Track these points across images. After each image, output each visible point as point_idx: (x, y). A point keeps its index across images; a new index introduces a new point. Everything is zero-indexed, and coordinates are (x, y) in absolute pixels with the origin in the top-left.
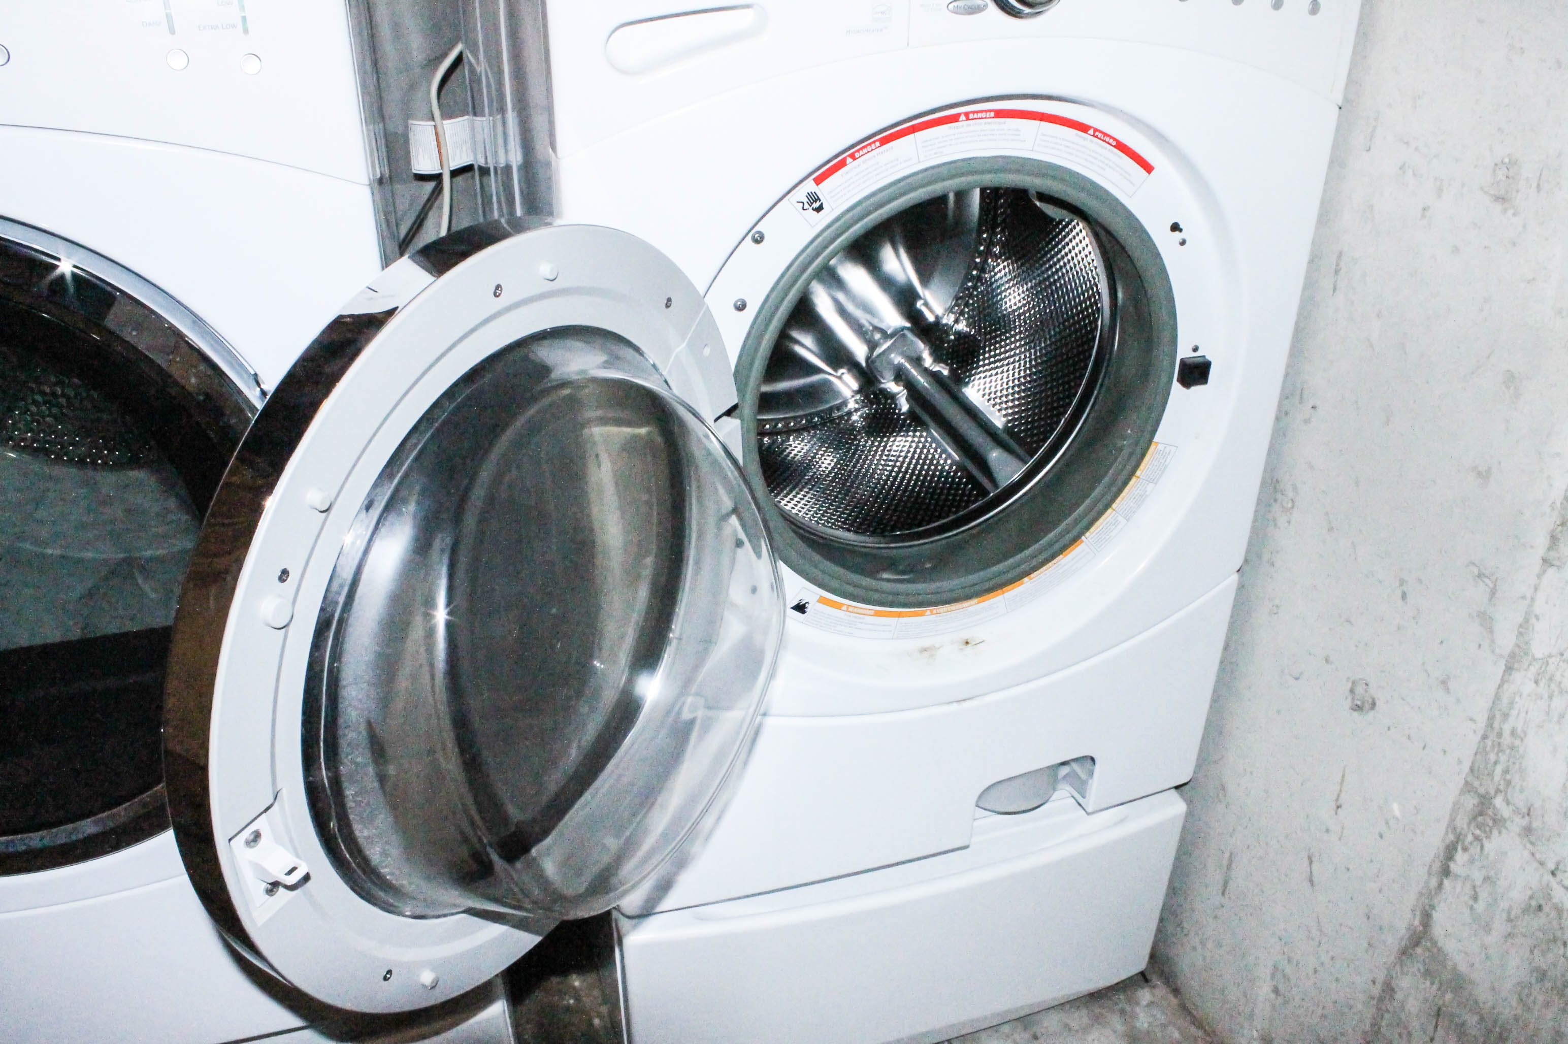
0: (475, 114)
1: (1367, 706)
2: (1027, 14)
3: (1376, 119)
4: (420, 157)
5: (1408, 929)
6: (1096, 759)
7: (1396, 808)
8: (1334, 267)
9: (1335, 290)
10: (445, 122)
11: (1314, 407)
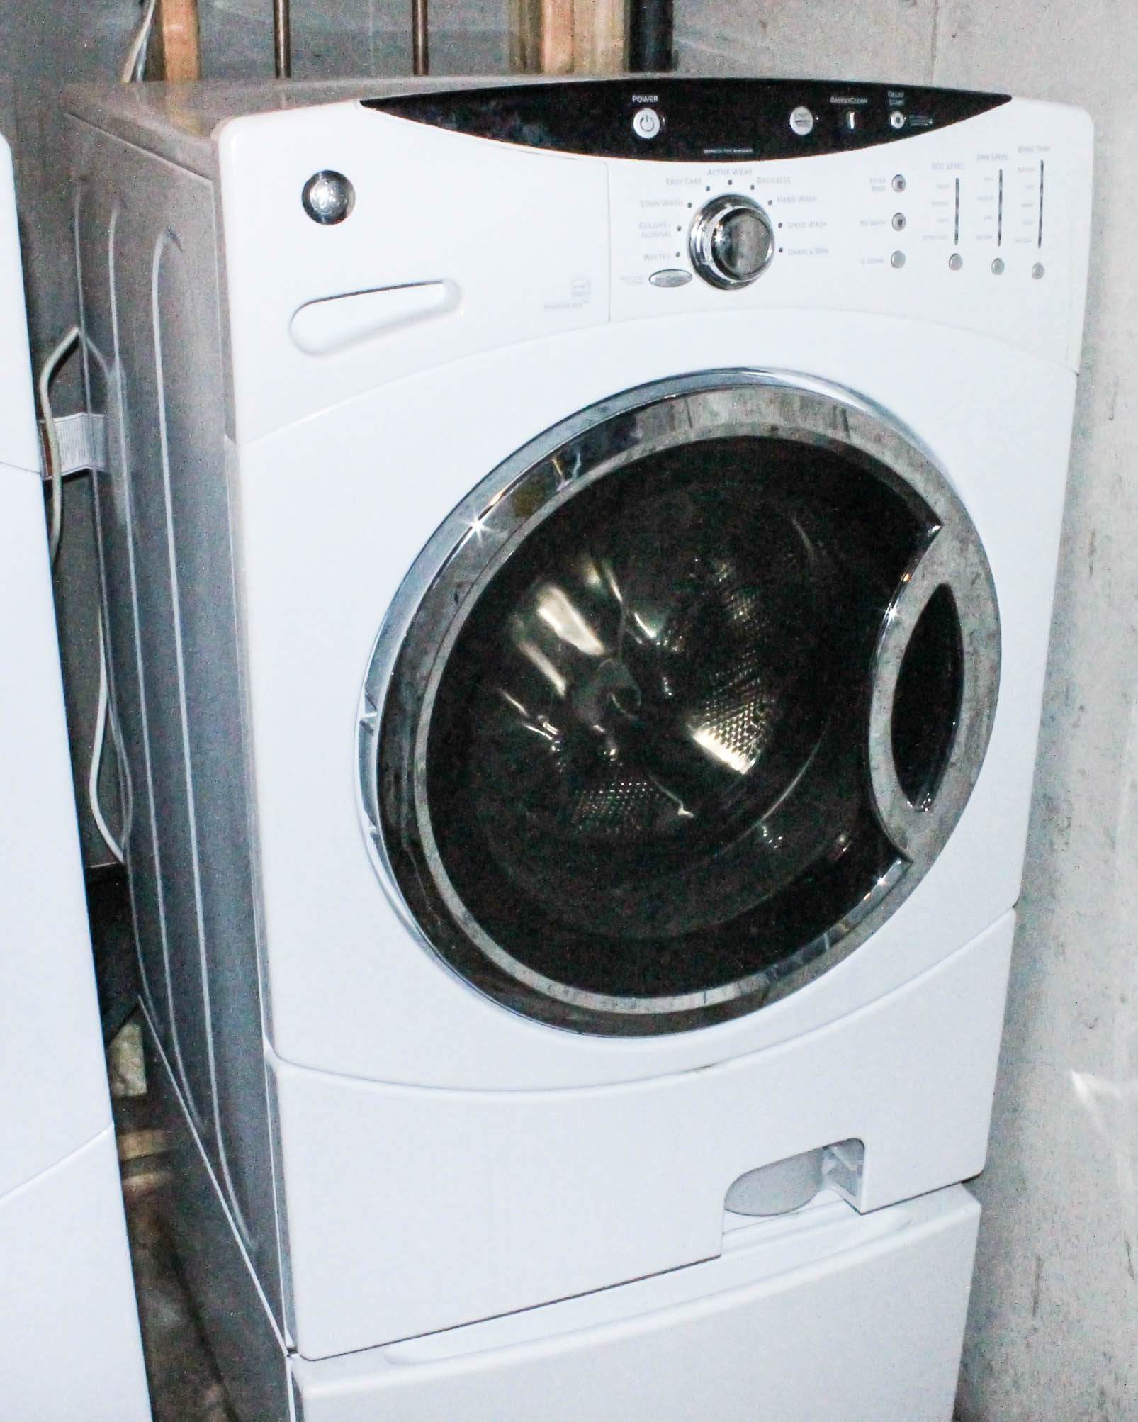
0: (94, 410)
2: (734, 285)
3: (1116, 386)
6: (866, 1143)
8: (1089, 546)
9: (1091, 573)
10: (56, 420)
11: (1082, 708)
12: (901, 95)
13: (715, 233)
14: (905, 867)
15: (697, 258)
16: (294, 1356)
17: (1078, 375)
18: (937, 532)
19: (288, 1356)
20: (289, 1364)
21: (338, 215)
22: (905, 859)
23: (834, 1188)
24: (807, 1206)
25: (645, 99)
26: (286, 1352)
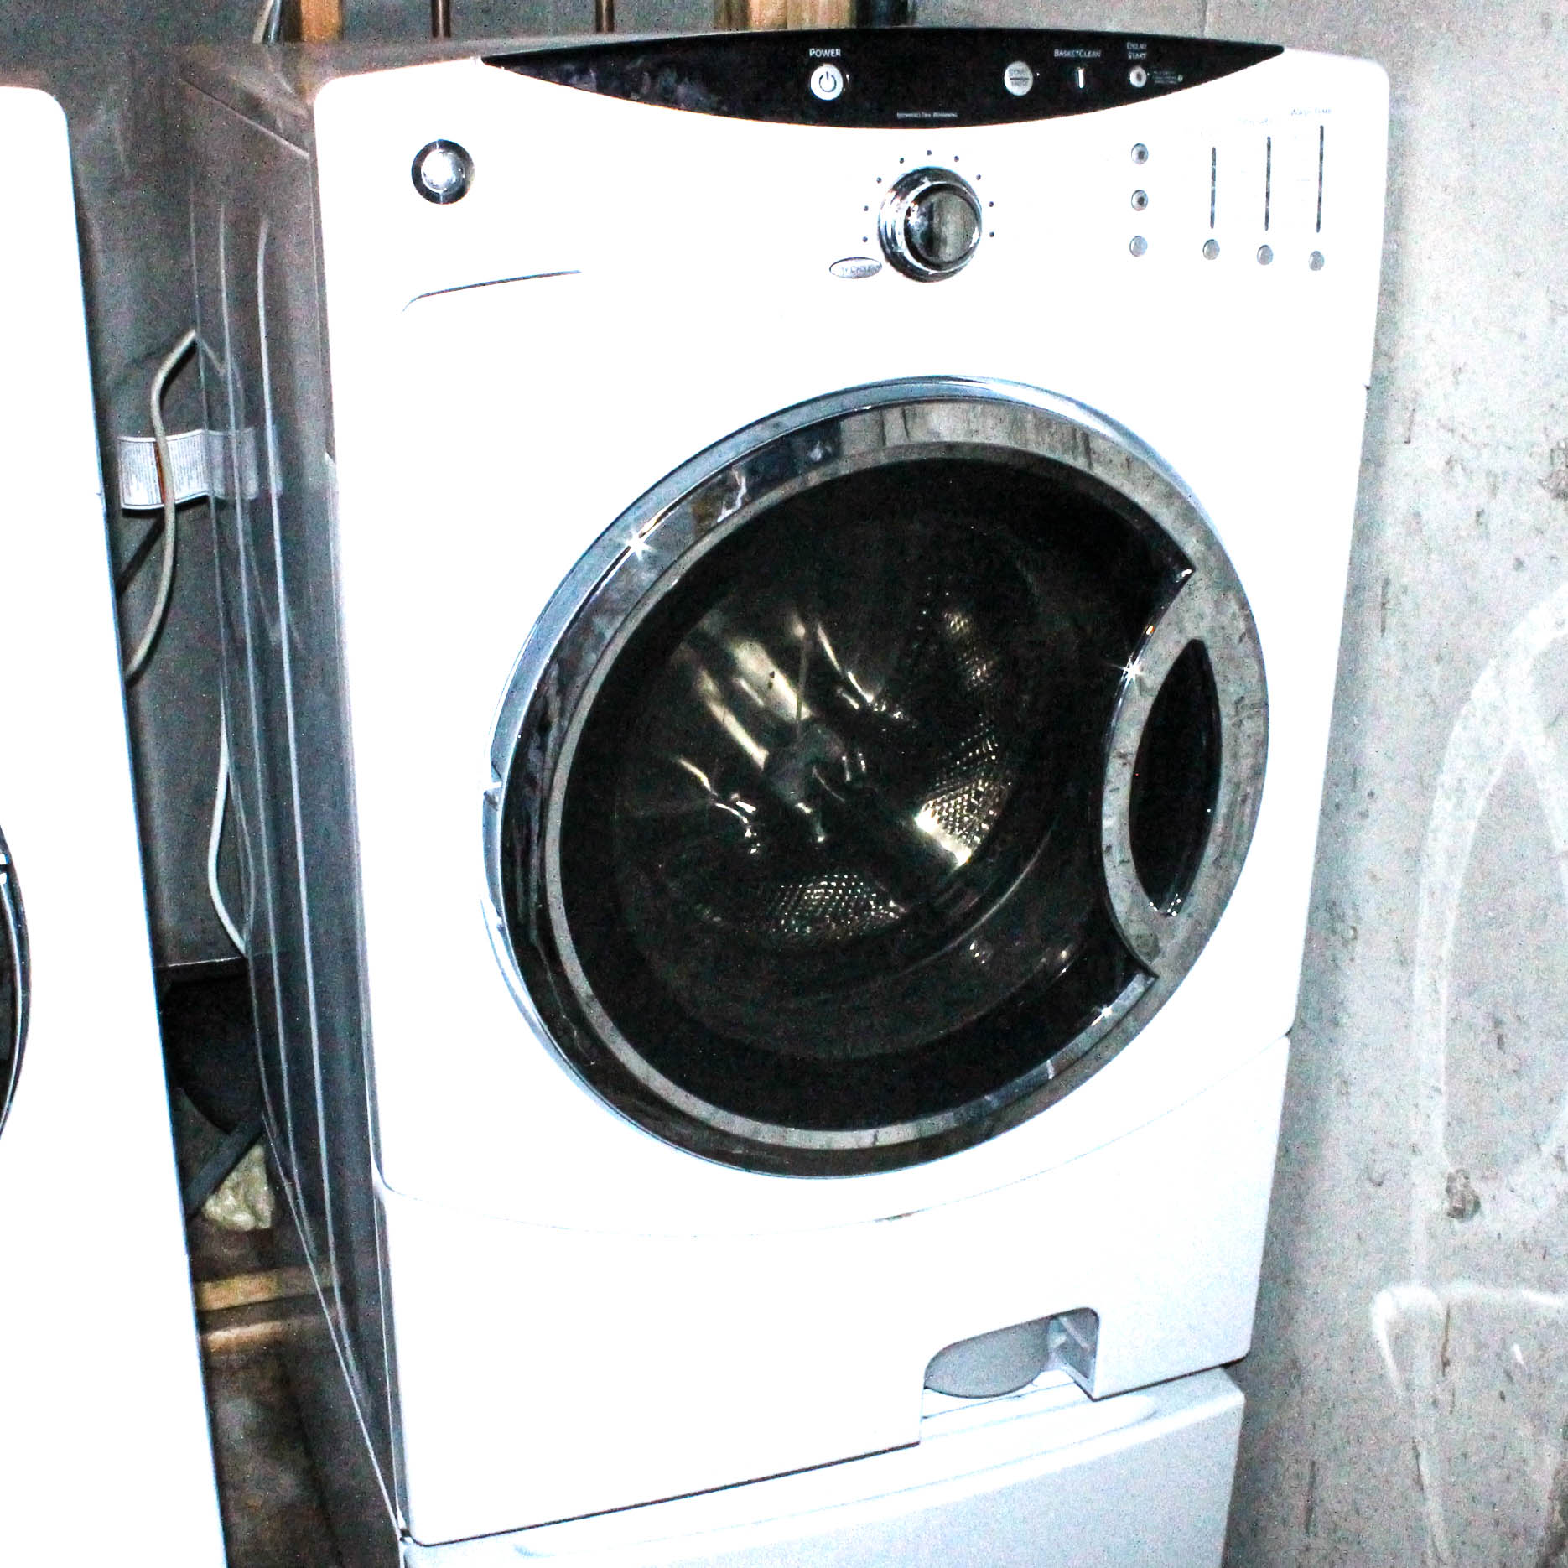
0: (212, 427)
1: (1470, 1208)
2: (933, 275)
3: (1414, 400)
4: (133, 488)
5: (1548, 1528)
6: (1100, 1314)
7: (1517, 1351)
8: (1379, 599)
9: (1383, 630)
10: (169, 438)
11: (1371, 794)
12: (1142, 46)
13: (909, 213)
14: (1149, 982)
15: (887, 244)
16: (408, 1539)
17: (1368, 388)
18: (1188, 577)
19: (402, 1540)
20: (402, 1547)
21: (457, 192)
22: (1148, 973)
23: (1064, 1368)
24: (1029, 1388)
25: (826, 53)
26: (399, 1535)
